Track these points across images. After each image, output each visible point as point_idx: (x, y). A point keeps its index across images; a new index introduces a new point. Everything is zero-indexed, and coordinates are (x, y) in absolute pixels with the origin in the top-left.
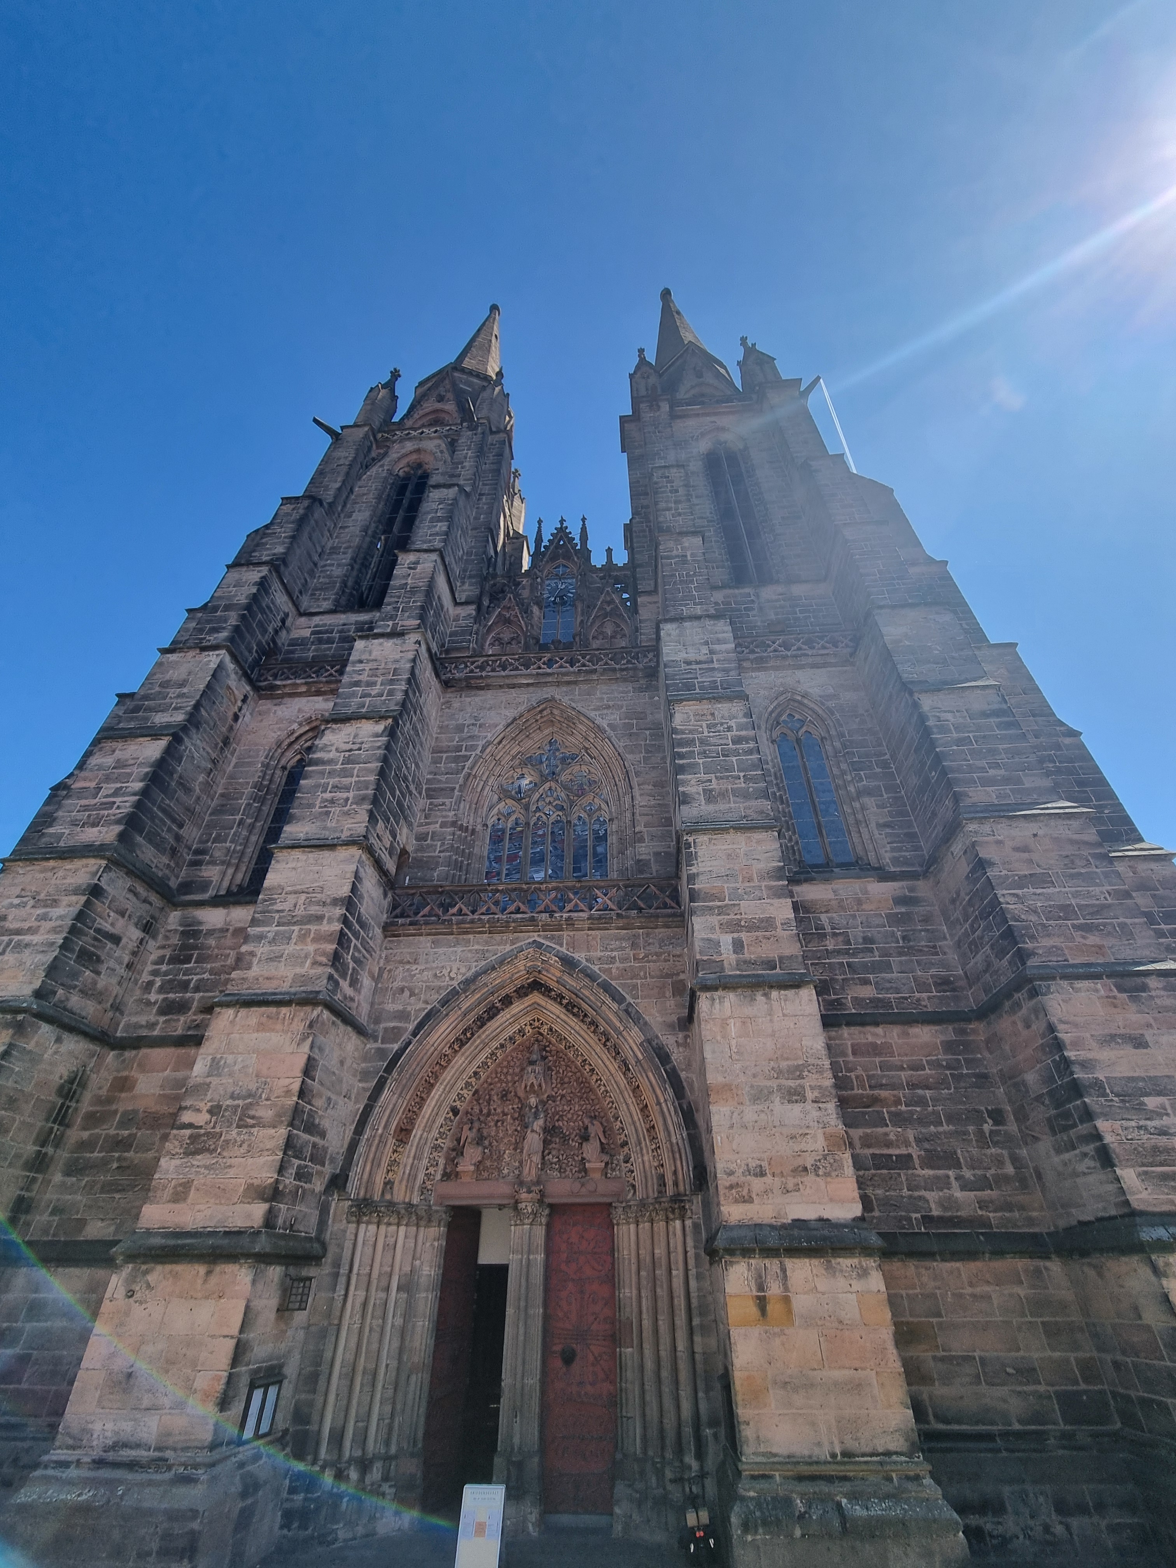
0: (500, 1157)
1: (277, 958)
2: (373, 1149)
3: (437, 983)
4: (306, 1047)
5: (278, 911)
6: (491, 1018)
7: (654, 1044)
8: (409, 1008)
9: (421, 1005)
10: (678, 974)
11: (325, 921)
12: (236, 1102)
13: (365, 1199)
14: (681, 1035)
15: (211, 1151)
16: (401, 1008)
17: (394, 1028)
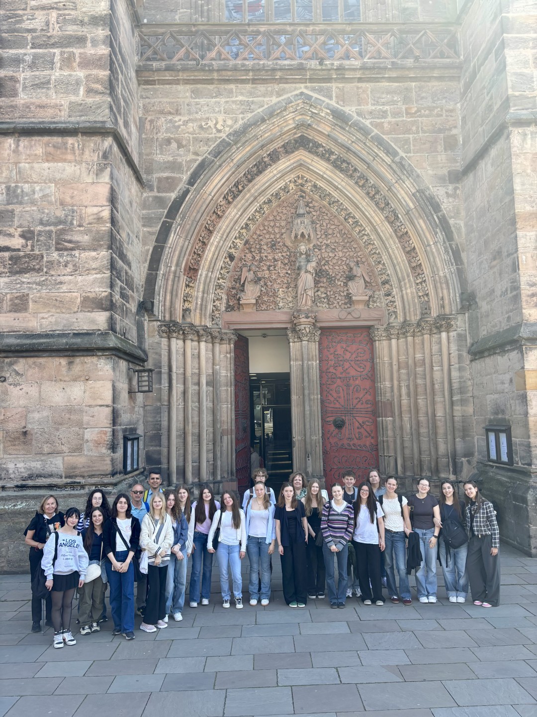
0: (275, 295)
1: (44, 84)
2: (170, 282)
3: (204, 135)
4: (106, 177)
5: (29, 31)
6: (260, 172)
7: (427, 193)
8: (180, 160)
9: (191, 157)
10: (450, 129)
11: (89, 44)
12: (48, 228)
13: (171, 321)
14: (451, 187)
15: (39, 270)
16: (171, 159)
17: (167, 178)
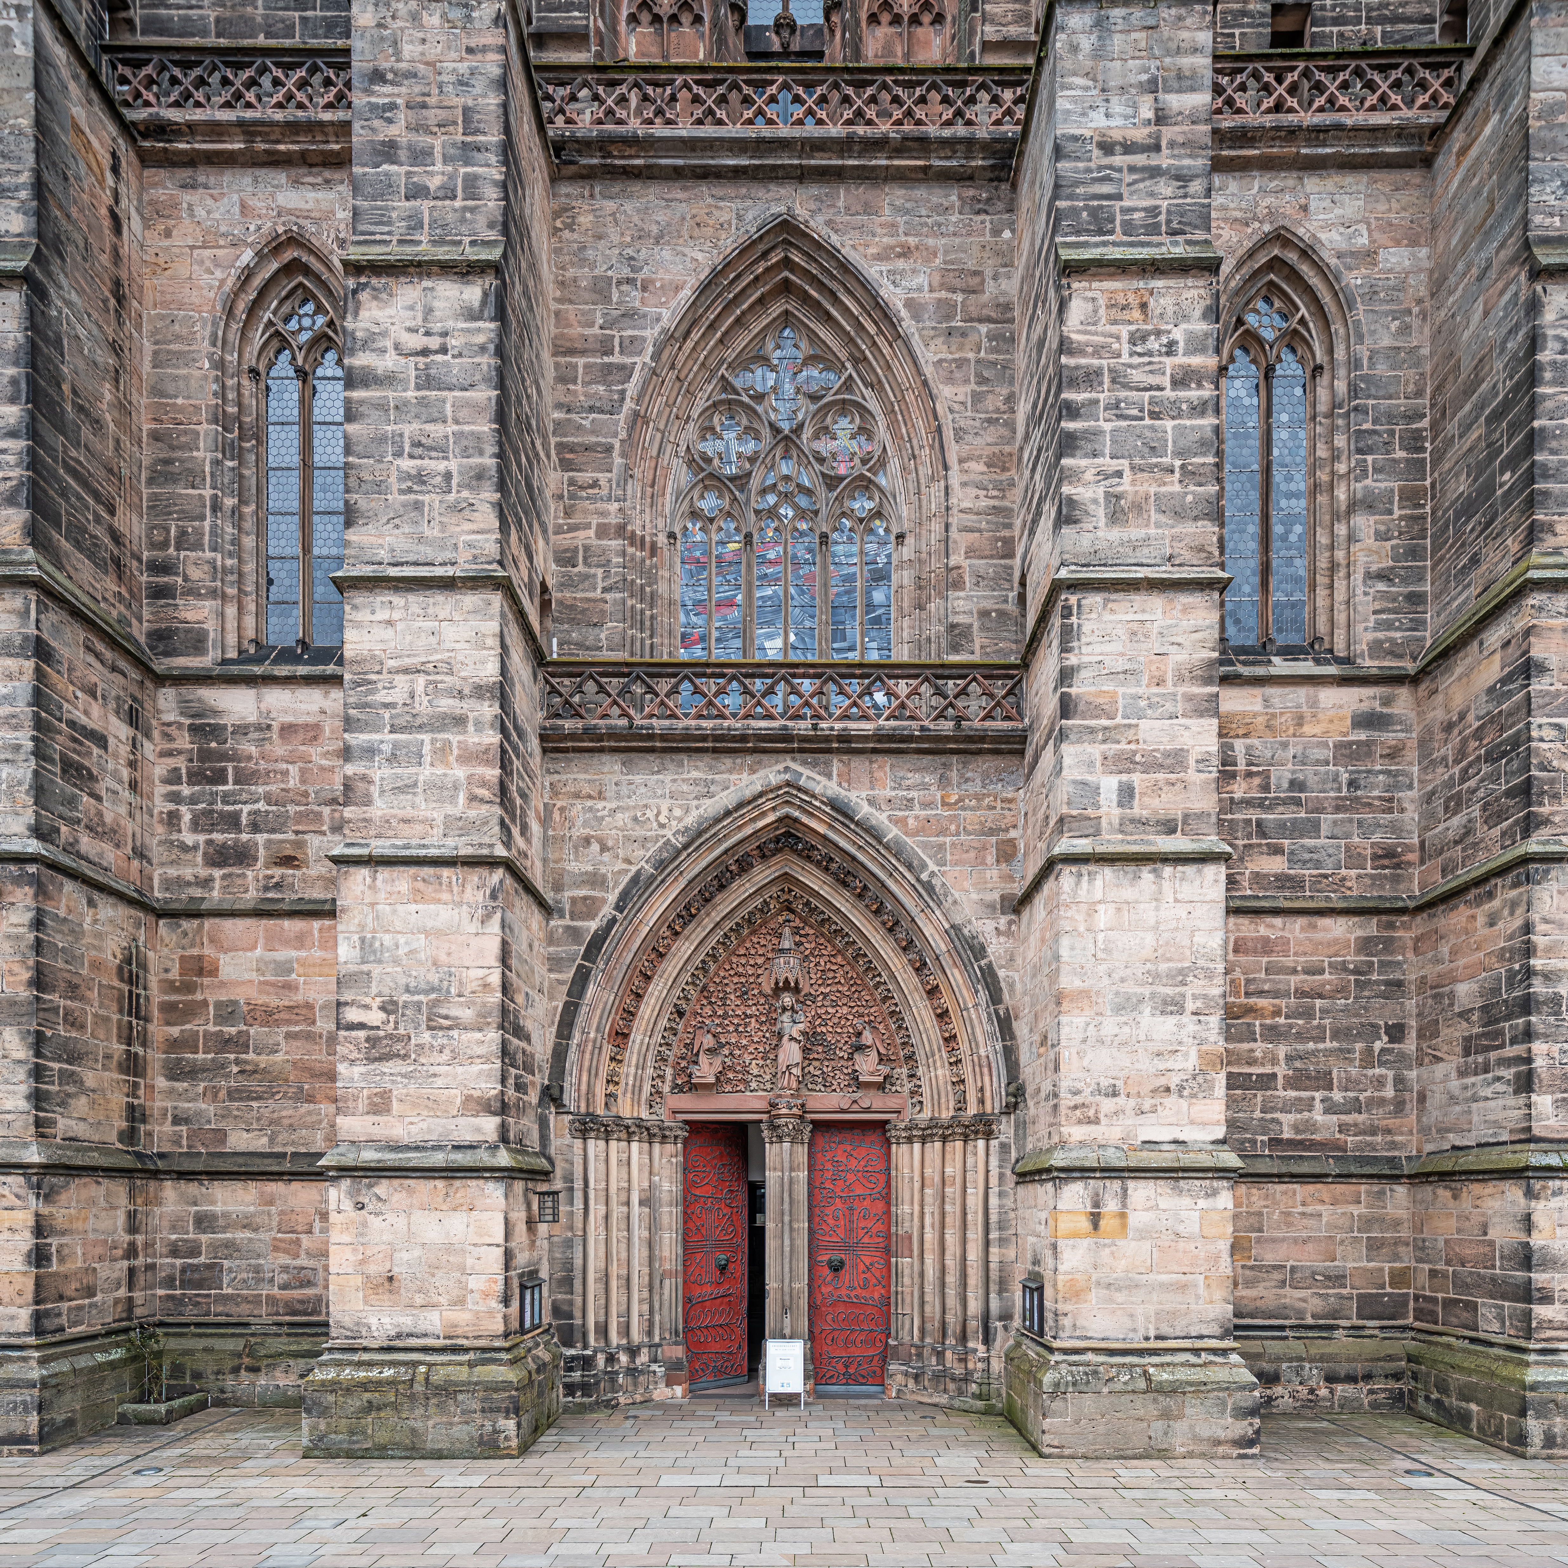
2: (587, 1056)
3: (640, 832)
6: (723, 887)
7: (966, 931)
8: (603, 870)
9: (620, 866)
10: (1007, 830)
13: (588, 1113)
14: (1003, 920)
16: (590, 868)
17: (585, 898)
